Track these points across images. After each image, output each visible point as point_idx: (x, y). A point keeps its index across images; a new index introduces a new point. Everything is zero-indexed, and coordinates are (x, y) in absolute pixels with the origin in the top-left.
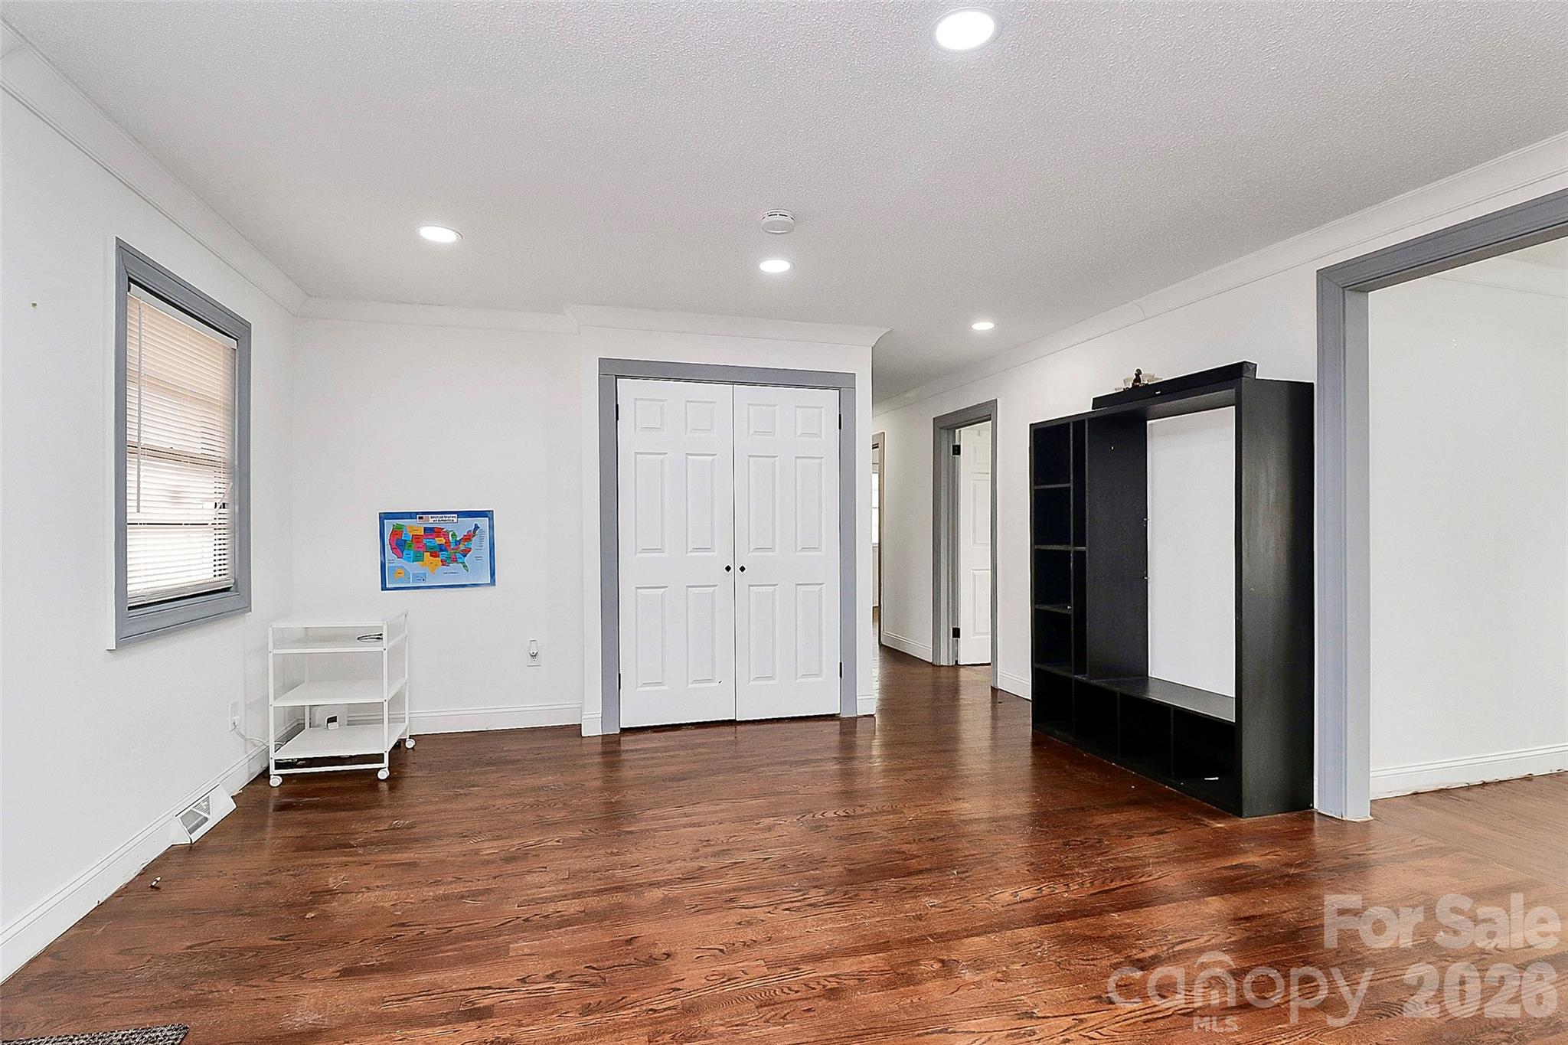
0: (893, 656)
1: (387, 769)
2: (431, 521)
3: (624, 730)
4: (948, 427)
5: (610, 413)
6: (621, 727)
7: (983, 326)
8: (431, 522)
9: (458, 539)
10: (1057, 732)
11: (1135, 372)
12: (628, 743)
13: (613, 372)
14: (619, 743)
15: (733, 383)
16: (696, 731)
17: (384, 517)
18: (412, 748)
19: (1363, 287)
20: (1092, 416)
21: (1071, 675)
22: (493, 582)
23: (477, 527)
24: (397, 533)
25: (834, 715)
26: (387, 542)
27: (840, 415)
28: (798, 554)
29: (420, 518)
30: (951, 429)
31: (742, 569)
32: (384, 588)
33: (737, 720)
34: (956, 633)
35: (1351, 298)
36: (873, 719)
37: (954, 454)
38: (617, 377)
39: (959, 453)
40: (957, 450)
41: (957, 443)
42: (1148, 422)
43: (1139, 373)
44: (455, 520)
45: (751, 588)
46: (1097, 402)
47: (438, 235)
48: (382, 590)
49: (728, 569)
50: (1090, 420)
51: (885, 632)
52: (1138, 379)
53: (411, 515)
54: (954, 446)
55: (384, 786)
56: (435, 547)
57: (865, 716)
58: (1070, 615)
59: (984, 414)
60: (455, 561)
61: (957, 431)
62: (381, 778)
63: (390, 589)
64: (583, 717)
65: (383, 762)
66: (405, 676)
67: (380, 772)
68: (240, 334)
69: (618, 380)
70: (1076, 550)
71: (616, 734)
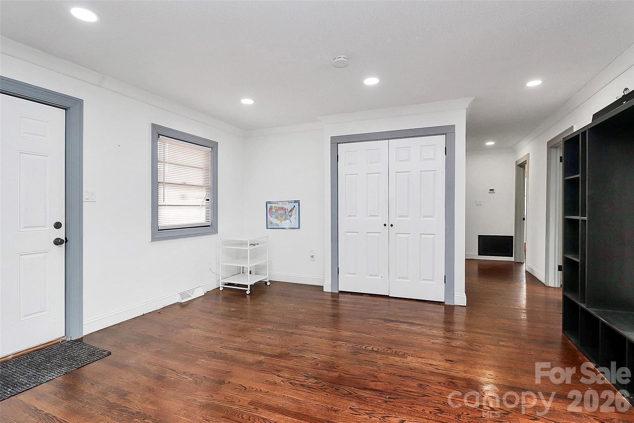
1: (249, 291)
3: (340, 292)
5: (335, 158)
7: (534, 83)
8: (280, 205)
9: (289, 211)
12: (342, 298)
13: (336, 142)
14: (338, 297)
15: (388, 139)
16: (369, 297)
17: (267, 203)
18: (269, 285)
20: (591, 127)
21: (578, 303)
22: (299, 228)
23: (294, 206)
24: (271, 208)
25: (442, 302)
26: (268, 212)
27: (446, 148)
28: (421, 219)
29: (277, 204)
31: (392, 225)
32: (267, 228)
33: (390, 296)
34: (560, 268)
36: (463, 308)
37: (560, 161)
39: (562, 161)
40: (561, 159)
41: (562, 155)
44: (288, 204)
45: (396, 235)
46: (595, 116)
47: (247, 101)
50: (590, 129)
53: (275, 202)
54: (560, 157)
56: (282, 214)
57: (459, 306)
60: (288, 219)
62: (247, 293)
63: (269, 228)
64: (324, 283)
65: (248, 288)
66: (267, 259)
67: (247, 292)
68: (213, 146)
69: (338, 144)
70: (582, 220)
71: (336, 293)
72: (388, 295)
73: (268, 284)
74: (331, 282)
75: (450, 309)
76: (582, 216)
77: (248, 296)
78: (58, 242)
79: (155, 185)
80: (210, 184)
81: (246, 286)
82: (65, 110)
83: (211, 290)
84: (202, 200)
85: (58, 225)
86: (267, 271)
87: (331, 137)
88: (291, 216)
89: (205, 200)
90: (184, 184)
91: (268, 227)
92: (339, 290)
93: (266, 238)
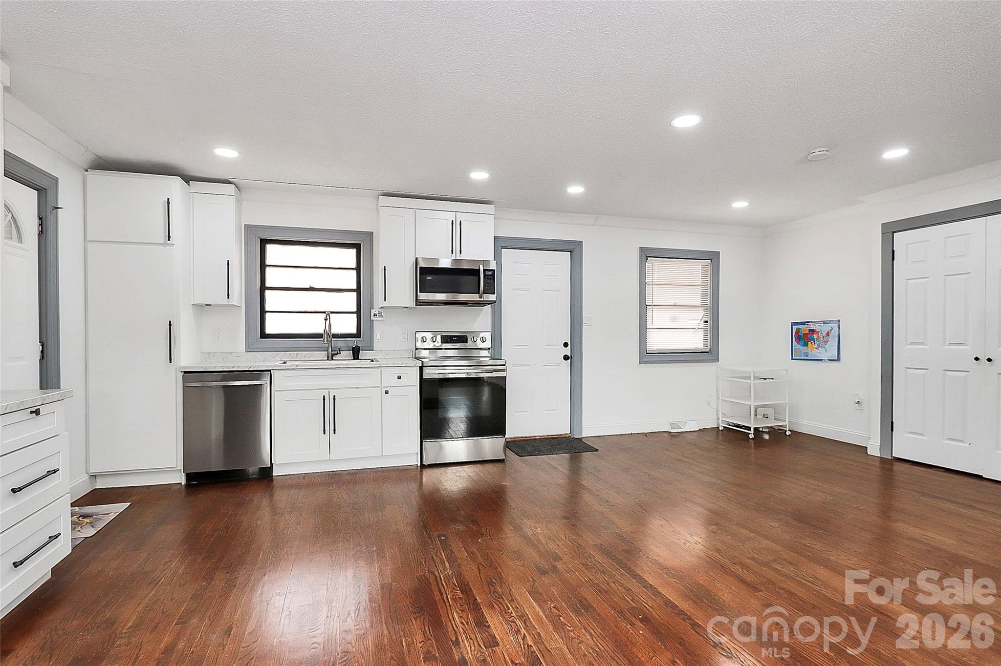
1: (753, 434)
3: (895, 459)
5: (890, 256)
8: (812, 326)
15: (986, 216)
17: (793, 324)
18: (790, 435)
22: (839, 361)
23: (832, 329)
29: (807, 324)
31: (989, 360)
32: (792, 359)
33: (984, 476)
38: (893, 232)
44: (822, 325)
45: (999, 376)
47: (740, 205)
49: (977, 359)
53: (803, 323)
62: (751, 437)
64: (870, 443)
65: (750, 431)
66: (786, 400)
67: (750, 435)
68: (713, 257)
69: (895, 234)
71: (888, 459)
72: (981, 474)
73: (788, 433)
74: (880, 442)
77: (751, 440)
78: (566, 358)
79: (643, 308)
80: (709, 302)
81: (749, 429)
82: (570, 253)
83: (709, 427)
84: (698, 322)
85: (566, 345)
86: (786, 416)
87: (882, 224)
88: (826, 342)
89: (702, 321)
90: (675, 305)
91: (794, 358)
92: (893, 456)
93: (786, 371)
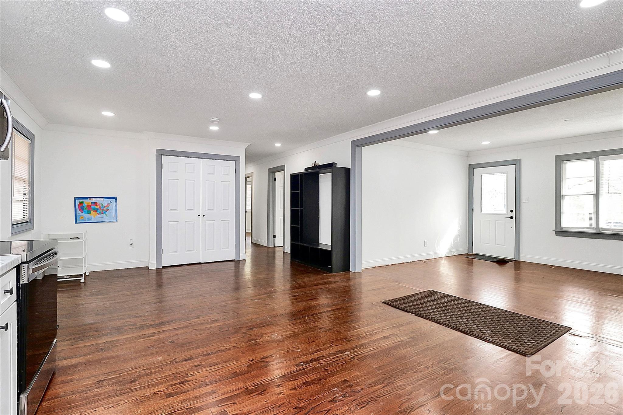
0: (256, 245)
1: (84, 279)
2: (94, 200)
3: (164, 267)
4: (272, 172)
5: (160, 167)
6: (163, 266)
7: (278, 145)
9: (104, 206)
10: (296, 260)
11: (314, 162)
13: (160, 154)
14: (162, 271)
15: (201, 158)
16: (188, 266)
17: (76, 199)
18: (88, 275)
19: (361, 146)
20: (304, 173)
21: (299, 244)
24: (81, 204)
25: (233, 260)
26: (77, 207)
27: (235, 169)
28: (222, 211)
29: (89, 199)
30: (273, 173)
31: (204, 216)
32: (76, 223)
33: (202, 262)
34: (274, 237)
35: (358, 148)
36: (245, 261)
37: (274, 180)
38: (162, 155)
39: (276, 180)
40: (275, 179)
41: (275, 177)
42: (320, 175)
43: (315, 162)
44: (103, 200)
45: (207, 222)
46: (306, 169)
48: (75, 223)
49: (199, 216)
50: (304, 174)
51: (253, 238)
52: (315, 164)
53: (87, 198)
54: (274, 178)
55: (83, 285)
56: (95, 209)
57: (242, 260)
58: (299, 227)
59: (281, 169)
60: (103, 213)
61: (275, 173)
62: (82, 282)
63: (78, 223)
64: (150, 263)
65: (82, 277)
68: (32, 139)
69: (164, 156)
70: (301, 210)
71: (160, 268)
72: (200, 262)
74: (155, 261)
75: (237, 264)
76: (300, 208)
87: (156, 149)
